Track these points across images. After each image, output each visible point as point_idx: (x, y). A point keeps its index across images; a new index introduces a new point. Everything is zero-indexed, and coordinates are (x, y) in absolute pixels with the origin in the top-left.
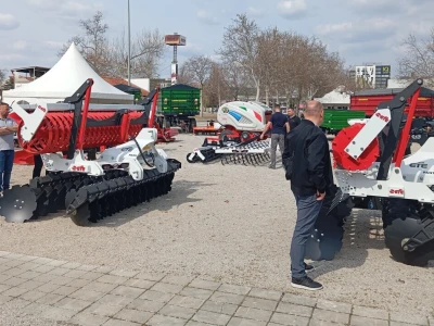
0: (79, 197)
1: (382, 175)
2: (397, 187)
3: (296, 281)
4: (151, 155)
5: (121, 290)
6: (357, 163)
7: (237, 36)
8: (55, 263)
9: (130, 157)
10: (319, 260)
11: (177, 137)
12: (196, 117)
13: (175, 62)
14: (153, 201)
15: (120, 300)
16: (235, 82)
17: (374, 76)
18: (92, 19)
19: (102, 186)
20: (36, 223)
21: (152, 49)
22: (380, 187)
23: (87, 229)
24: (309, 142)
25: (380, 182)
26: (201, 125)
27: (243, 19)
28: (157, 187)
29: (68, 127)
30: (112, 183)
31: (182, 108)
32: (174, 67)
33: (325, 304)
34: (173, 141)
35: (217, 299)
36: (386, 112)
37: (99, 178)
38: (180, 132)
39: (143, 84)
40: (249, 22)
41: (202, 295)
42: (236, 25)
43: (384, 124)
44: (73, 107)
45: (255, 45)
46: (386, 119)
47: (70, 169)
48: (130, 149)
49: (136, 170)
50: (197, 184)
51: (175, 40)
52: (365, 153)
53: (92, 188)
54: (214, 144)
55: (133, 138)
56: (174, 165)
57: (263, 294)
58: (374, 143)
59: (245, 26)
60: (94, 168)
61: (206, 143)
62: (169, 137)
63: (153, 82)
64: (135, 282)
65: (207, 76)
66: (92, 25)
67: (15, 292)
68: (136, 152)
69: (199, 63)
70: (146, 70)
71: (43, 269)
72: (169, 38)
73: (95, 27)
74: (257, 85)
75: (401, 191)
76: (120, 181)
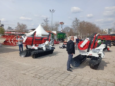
0: (33, 53)
1: (88, 51)
2: (90, 54)
3: (68, 70)
4: (48, 46)
5: (35, 69)
6: (82, 48)
7: (75, 22)
8: (26, 64)
9: (43, 46)
10: (75, 67)
11: (60, 43)
12: (64, 39)
13: (62, 28)
14: (49, 55)
15: (35, 71)
16: (75, 32)
17: (108, 31)
18: (46, 19)
19: (37, 51)
20: (26, 58)
21: (57, 25)
22: (87, 53)
23: (34, 59)
24: (70, 44)
25: (88, 53)
26: (65, 41)
27: (76, 19)
28: (49, 52)
29: (32, 40)
30: (39, 51)
31: (62, 37)
32: (61, 29)
33: (72, 74)
34: (59, 44)
35: (52, 72)
36: (88, 39)
37: (37, 50)
38: (61, 42)
39: (55, 32)
40: (78, 19)
41: (49, 71)
42: (75, 20)
43: (88, 41)
44: (32, 36)
45: (79, 24)
46: (88, 40)
47: (32, 48)
48: (44, 45)
49: (44, 49)
50: (59, 52)
51: (62, 23)
52: (84, 46)
53: (35, 51)
54: (65, 45)
55: (44, 43)
56: (54, 48)
57: (61, 72)
58: (86, 44)
59: (77, 20)
60: (36, 48)
61: (63, 44)
62: (58, 43)
63: (57, 32)
64: (38, 68)
65: (69, 31)
66: (46, 20)
67: (17, 68)
68: (45, 45)
69: (67, 28)
70: (56, 29)
71: (24, 65)
72: (60, 23)
73: (46, 21)
74: (79, 33)
75: (91, 54)
76: (41, 51)
